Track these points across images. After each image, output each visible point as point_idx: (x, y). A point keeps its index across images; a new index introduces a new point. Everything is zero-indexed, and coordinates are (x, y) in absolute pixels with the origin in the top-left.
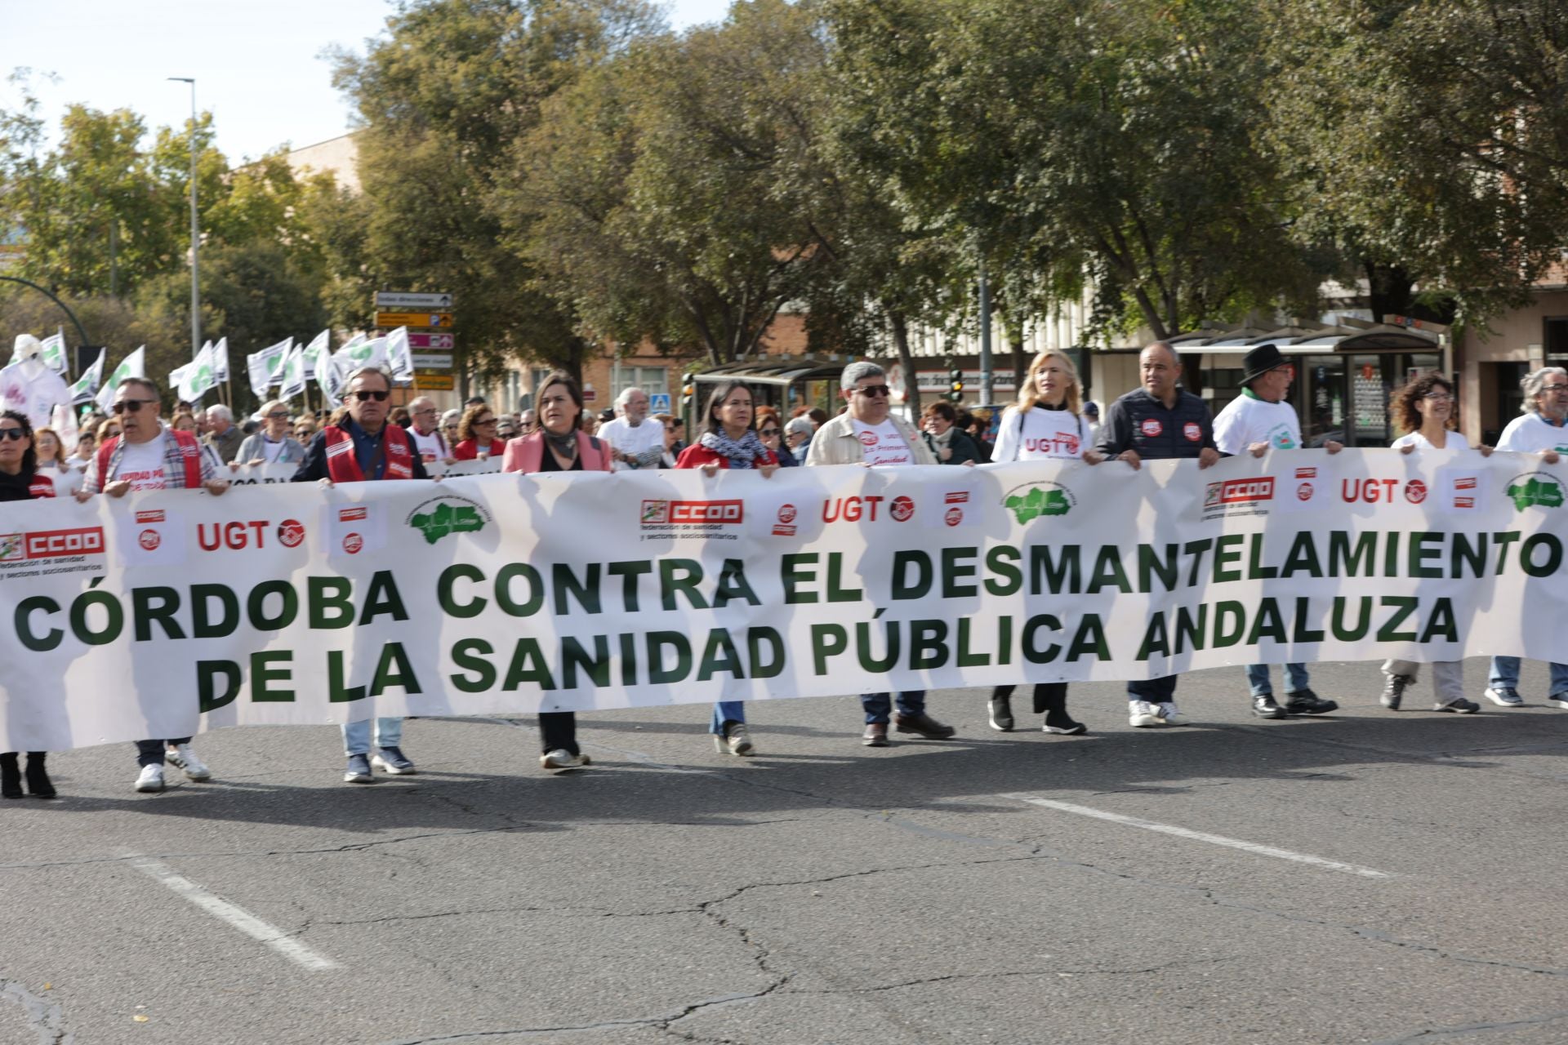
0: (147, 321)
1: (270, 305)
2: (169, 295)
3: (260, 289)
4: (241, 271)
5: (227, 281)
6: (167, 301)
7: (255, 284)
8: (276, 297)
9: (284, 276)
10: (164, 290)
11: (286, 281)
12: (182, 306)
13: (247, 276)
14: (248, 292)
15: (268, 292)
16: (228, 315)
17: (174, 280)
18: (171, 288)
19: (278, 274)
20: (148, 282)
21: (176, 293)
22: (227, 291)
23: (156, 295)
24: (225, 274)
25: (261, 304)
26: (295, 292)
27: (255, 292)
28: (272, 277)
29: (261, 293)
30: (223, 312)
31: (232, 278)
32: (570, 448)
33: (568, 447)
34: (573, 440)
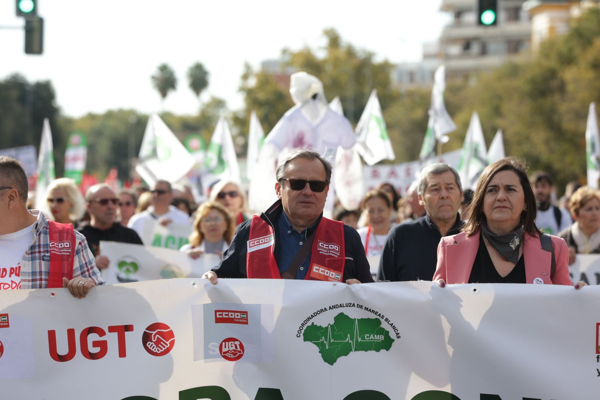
32: (514, 249)
33: (512, 248)
34: (518, 239)
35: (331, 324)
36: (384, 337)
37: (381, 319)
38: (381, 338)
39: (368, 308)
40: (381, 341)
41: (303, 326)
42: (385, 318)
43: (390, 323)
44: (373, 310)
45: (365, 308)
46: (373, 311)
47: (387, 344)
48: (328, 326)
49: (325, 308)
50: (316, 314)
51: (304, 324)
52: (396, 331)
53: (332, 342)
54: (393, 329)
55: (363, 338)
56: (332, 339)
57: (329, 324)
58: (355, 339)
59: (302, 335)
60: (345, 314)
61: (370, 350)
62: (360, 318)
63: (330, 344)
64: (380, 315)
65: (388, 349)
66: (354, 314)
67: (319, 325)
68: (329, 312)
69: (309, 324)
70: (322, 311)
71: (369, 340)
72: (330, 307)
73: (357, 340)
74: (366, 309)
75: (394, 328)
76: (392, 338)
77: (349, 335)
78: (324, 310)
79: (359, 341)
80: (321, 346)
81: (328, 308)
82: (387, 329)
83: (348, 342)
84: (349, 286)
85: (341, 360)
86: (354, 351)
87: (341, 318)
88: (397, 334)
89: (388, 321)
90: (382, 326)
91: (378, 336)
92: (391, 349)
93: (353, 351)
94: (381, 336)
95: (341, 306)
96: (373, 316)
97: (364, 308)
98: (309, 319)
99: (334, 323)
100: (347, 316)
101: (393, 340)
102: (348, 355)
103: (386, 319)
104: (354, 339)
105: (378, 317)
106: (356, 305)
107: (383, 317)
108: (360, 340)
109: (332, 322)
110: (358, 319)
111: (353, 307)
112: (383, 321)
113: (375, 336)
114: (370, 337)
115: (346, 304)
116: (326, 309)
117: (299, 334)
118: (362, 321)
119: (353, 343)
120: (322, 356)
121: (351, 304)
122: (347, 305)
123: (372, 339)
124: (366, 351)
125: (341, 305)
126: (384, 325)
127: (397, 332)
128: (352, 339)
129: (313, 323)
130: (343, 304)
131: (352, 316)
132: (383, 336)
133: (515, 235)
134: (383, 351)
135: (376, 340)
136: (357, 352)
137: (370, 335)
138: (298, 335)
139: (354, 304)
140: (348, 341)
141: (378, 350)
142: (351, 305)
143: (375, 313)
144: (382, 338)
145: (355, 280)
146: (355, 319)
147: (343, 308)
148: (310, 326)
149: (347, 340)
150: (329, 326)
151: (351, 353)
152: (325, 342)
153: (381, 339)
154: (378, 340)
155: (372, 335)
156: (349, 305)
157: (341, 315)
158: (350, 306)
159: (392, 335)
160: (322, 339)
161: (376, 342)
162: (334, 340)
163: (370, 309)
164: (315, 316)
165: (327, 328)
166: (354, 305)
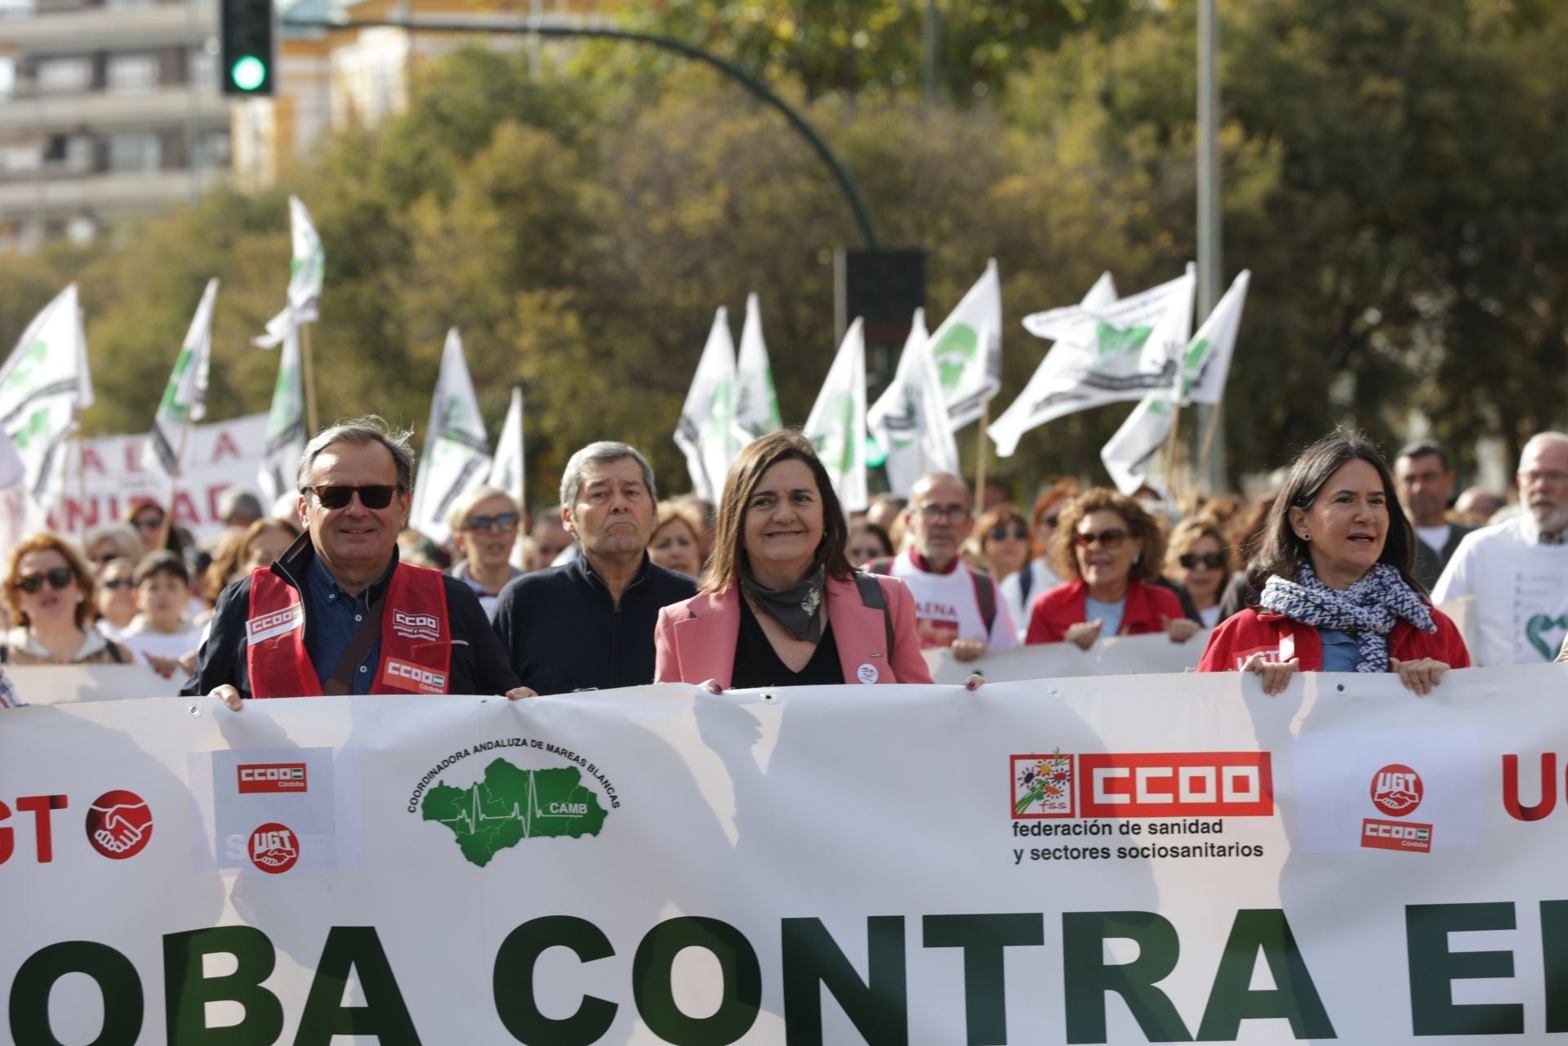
0: (1049, 177)
1: (1421, 124)
2: (1107, 99)
3: (1388, 73)
4: (1331, 23)
5: (1284, 52)
6: (1098, 117)
7: (1372, 63)
8: (1438, 100)
9: (1466, 32)
10: (1092, 83)
11: (1472, 49)
12: (1148, 130)
13: (1351, 37)
14: (1355, 83)
15: (1415, 86)
16: (1292, 159)
17: (1121, 55)
18: (1111, 76)
19: (1447, 28)
20: (1040, 60)
21: (1128, 94)
22: (1285, 80)
23: (1066, 99)
24: (1280, 29)
25: (1395, 120)
26: (1500, 83)
27: (1374, 85)
28: (1427, 39)
29: (1395, 87)
30: (1276, 149)
31: (1301, 47)
32: (811, 614)
33: (806, 612)
34: (816, 593)
35: (479, 783)
36: (588, 808)
37: (580, 768)
38: (579, 809)
39: (553, 747)
40: (581, 816)
41: (420, 788)
42: (587, 765)
43: (598, 774)
44: (564, 750)
45: (548, 745)
46: (564, 752)
47: (593, 822)
48: (473, 787)
49: (466, 751)
50: (447, 763)
51: (423, 786)
52: (610, 791)
53: (481, 819)
54: (606, 787)
55: (546, 811)
56: (482, 813)
57: (475, 783)
58: (529, 813)
59: (419, 807)
60: (508, 760)
61: (562, 834)
62: (538, 769)
63: (478, 824)
64: (577, 759)
65: (595, 833)
66: (525, 760)
67: (453, 786)
68: (474, 757)
69: (434, 784)
70: (459, 755)
71: (558, 814)
72: (475, 747)
73: (533, 814)
74: (550, 748)
75: (607, 785)
76: (603, 807)
77: (516, 804)
78: (463, 754)
79: (538, 816)
80: (459, 828)
81: (471, 750)
82: (592, 790)
83: (515, 819)
84: (514, 703)
85: (502, 856)
86: (530, 836)
87: (499, 769)
88: (614, 798)
89: (595, 770)
90: (582, 783)
91: (576, 805)
92: (601, 831)
93: (527, 835)
94: (581, 805)
95: (497, 744)
96: (563, 763)
97: (545, 746)
98: (433, 773)
99: (486, 781)
100: (511, 766)
101: (605, 813)
102: (517, 846)
103: (590, 767)
104: (527, 812)
105: (574, 764)
106: (529, 742)
107: (584, 761)
108: (539, 813)
109: (481, 779)
110: (535, 772)
111: (524, 746)
112: (583, 771)
113: (570, 805)
114: (559, 808)
115: (509, 740)
116: (467, 753)
117: (413, 806)
118: (542, 775)
119: (526, 820)
120: (462, 849)
121: (519, 740)
122: (511, 743)
123: (564, 813)
124: (553, 836)
125: (497, 742)
126: (588, 781)
127: (613, 794)
128: (523, 812)
129: (441, 782)
130: (502, 741)
131: (521, 765)
132: (585, 806)
133: (810, 586)
134: (586, 837)
135: (572, 814)
136: (534, 839)
137: (560, 804)
138: (410, 807)
139: (524, 740)
140: (516, 817)
141: (576, 835)
142: (520, 743)
143: (567, 754)
144: (583, 810)
145: (523, 689)
146: (529, 771)
147: (503, 748)
148: (435, 789)
149: (513, 814)
150: (476, 787)
151: (522, 841)
152: (468, 821)
153: (582, 812)
154: (575, 814)
155: (563, 805)
156: (515, 741)
157: (500, 762)
158: (517, 745)
159: (604, 801)
160: (461, 814)
161: (573, 818)
162: (488, 816)
163: (558, 748)
164: (446, 767)
165: (470, 791)
166: (524, 743)
